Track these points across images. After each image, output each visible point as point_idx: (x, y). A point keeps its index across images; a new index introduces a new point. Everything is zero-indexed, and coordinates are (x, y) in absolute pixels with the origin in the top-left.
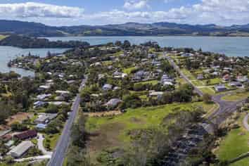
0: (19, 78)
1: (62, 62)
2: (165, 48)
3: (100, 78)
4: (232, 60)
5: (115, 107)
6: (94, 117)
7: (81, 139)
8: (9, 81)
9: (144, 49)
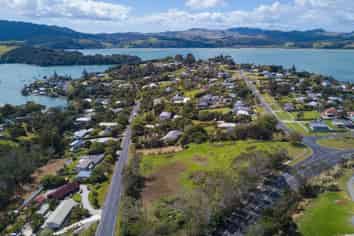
0: (43, 111)
1: (105, 84)
2: (242, 65)
3: (155, 104)
4: (344, 87)
5: (176, 141)
6: (150, 154)
7: (136, 187)
8: (28, 116)
9: (213, 66)
